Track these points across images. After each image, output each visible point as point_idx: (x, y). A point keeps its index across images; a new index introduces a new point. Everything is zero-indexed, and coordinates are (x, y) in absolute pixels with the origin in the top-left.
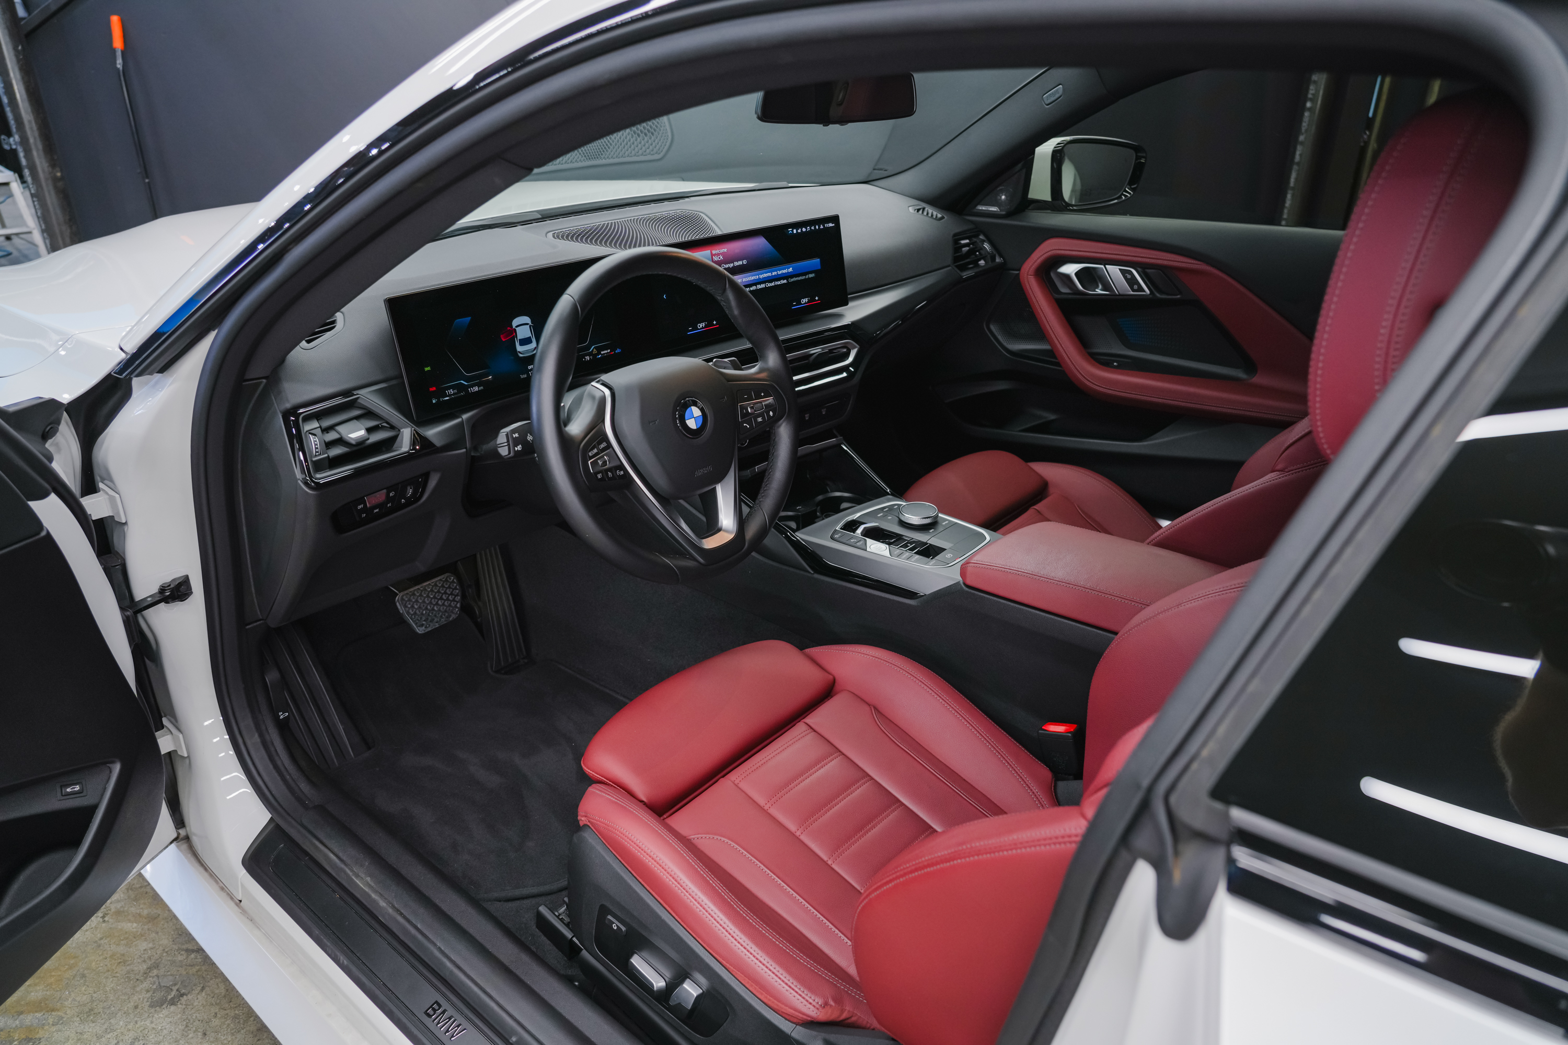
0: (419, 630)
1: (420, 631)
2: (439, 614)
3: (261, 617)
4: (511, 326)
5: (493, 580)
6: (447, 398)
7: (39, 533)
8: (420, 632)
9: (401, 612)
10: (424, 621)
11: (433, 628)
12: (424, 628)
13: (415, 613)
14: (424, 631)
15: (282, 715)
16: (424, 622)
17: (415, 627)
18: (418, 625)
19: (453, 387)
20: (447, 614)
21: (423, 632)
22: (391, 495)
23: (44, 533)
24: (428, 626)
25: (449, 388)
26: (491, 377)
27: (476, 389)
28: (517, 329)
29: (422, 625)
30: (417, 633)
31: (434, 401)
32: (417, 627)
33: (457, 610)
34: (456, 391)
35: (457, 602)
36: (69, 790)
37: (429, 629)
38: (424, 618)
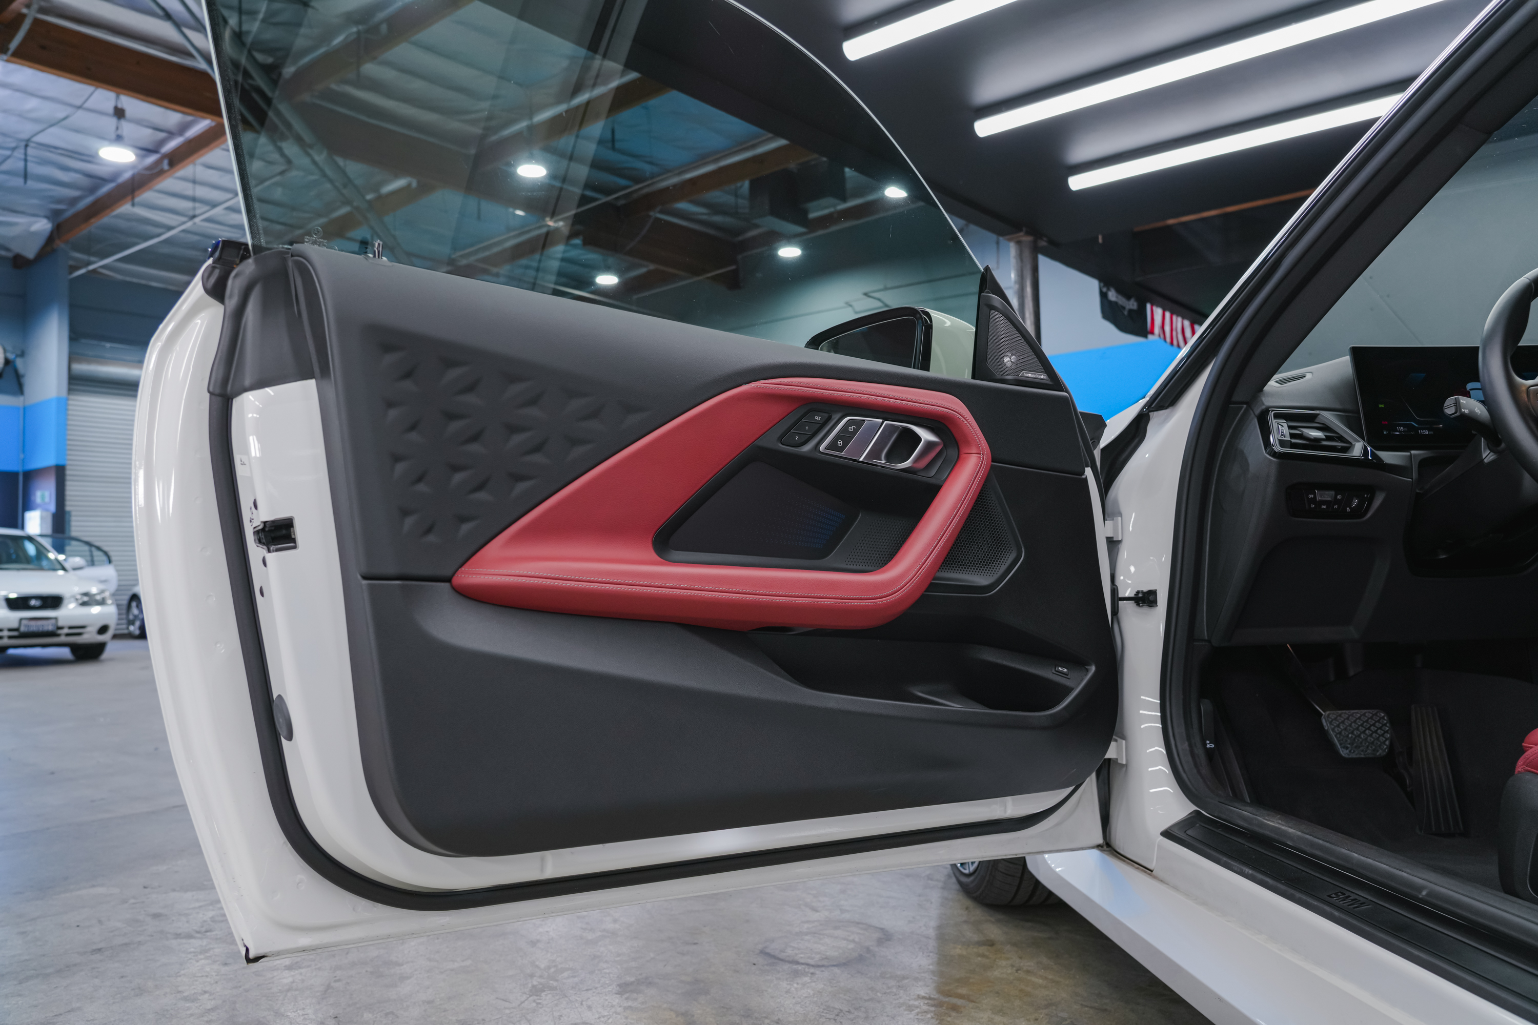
0: (1343, 751)
1: (1344, 753)
2: (1365, 744)
3: (1206, 638)
4: (1466, 389)
5: (1429, 742)
6: (1398, 433)
7: (1081, 475)
8: (1343, 755)
9: (1326, 728)
10: (1349, 744)
11: (1358, 756)
12: (1348, 751)
13: (1340, 733)
14: (1348, 755)
15: (1209, 744)
16: (1349, 746)
17: (1339, 747)
18: (1343, 745)
19: (1404, 426)
20: (1374, 747)
21: (1346, 756)
22: (1338, 497)
23: (1084, 477)
24: (1352, 751)
25: (1400, 425)
26: (1441, 426)
27: (1426, 432)
28: (1471, 392)
29: (1347, 748)
30: (1341, 756)
31: (1385, 433)
32: (1341, 748)
33: (1385, 747)
34: (1406, 429)
35: (1386, 739)
36: (1060, 668)
37: (1354, 756)
38: (1349, 741)
